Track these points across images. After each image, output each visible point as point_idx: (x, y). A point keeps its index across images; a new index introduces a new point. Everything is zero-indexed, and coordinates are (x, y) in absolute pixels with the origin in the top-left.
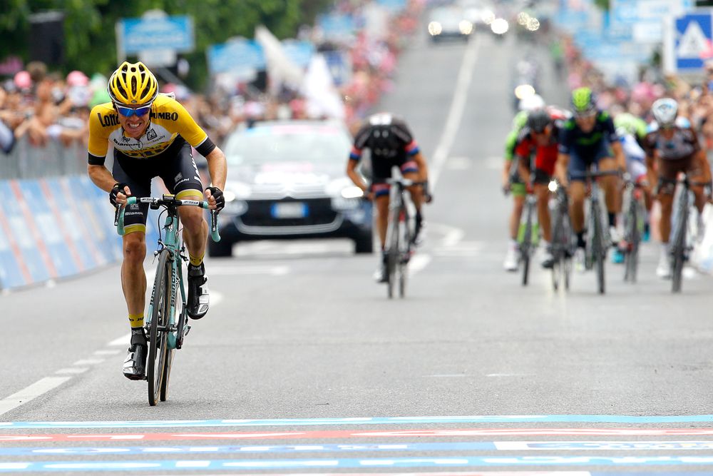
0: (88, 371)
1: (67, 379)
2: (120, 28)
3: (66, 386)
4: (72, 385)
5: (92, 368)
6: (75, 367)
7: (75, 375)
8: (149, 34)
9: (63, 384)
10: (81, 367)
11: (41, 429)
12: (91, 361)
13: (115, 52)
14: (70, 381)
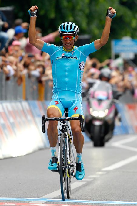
0: (93, 180)
1: (84, 183)
2: (113, 43)
3: (84, 186)
4: (87, 186)
5: (95, 179)
6: (88, 178)
7: (88, 181)
8: (124, 46)
9: (83, 185)
10: (90, 178)
11: (73, 203)
12: (94, 176)
13: (110, 52)
14: (86, 184)
